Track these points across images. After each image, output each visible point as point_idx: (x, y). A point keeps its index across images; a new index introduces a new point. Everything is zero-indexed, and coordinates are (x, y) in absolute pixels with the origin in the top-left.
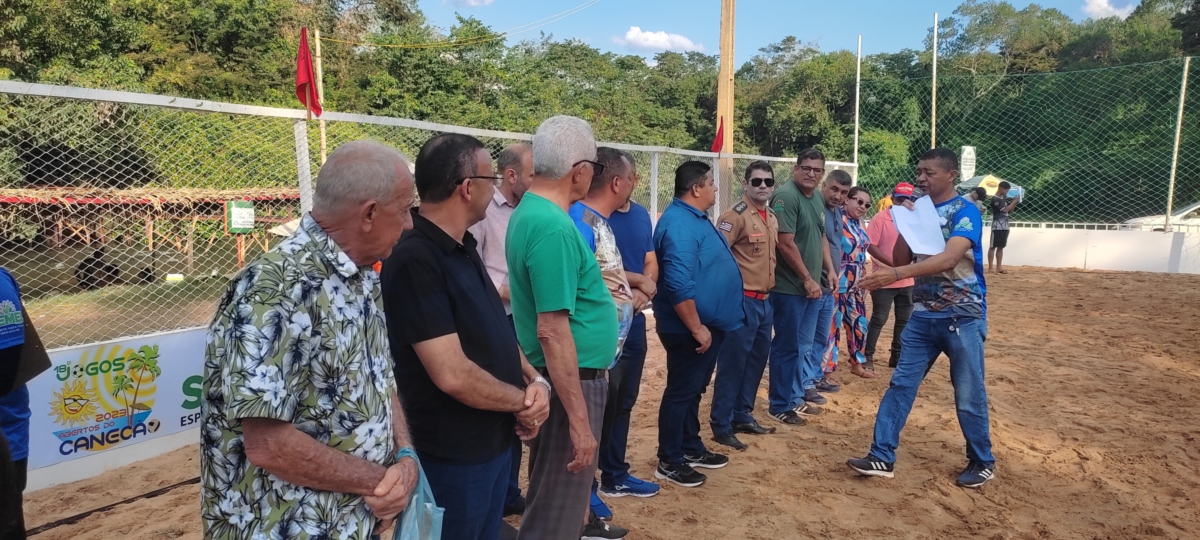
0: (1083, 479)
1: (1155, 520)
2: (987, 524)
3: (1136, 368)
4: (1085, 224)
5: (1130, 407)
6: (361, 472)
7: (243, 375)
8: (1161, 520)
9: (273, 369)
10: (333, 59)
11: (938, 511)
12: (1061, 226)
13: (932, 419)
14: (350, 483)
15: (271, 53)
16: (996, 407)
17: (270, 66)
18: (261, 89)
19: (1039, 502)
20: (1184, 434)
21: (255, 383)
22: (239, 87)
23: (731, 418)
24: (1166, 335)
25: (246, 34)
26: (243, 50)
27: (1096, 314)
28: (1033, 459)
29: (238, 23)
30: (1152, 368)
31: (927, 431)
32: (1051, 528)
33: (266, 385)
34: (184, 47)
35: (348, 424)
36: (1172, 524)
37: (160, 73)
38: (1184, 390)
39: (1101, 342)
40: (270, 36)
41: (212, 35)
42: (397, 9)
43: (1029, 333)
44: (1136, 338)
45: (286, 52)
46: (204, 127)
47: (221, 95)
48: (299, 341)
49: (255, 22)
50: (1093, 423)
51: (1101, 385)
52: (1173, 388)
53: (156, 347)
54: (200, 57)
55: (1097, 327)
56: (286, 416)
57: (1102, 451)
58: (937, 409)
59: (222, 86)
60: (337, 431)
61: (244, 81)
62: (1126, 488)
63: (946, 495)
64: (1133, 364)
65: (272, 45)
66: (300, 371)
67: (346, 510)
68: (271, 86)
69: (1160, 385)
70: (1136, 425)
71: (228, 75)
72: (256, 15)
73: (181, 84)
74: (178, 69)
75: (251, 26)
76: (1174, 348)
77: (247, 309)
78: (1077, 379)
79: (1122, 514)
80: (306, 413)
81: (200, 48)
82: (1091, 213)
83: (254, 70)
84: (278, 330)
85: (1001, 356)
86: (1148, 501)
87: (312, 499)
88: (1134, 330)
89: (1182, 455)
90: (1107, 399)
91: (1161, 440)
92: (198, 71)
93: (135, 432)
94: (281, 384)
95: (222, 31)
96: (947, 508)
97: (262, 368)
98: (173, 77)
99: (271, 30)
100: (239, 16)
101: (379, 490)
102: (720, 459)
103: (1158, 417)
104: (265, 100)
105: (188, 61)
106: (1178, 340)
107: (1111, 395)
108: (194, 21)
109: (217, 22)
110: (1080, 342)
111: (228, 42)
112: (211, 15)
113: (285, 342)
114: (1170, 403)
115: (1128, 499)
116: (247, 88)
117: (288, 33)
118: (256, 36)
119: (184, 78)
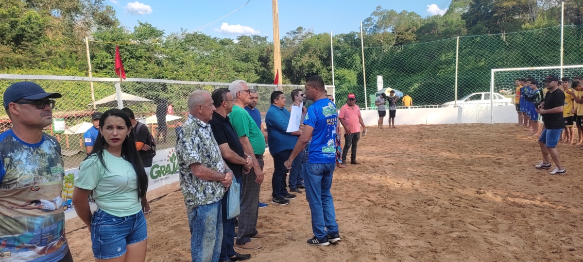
0: (413, 190)
1: (432, 197)
2: (381, 203)
3: (437, 157)
4: (425, 106)
5: (431, 169)
6: (220, 175)
7: (189, 154)
8: (434, 197)
9: (195, 152)
10: (74, 45)
11: (367, 201)
12: (416, 108)
13: (366, 178)
14: (219, 178)
15: (41, 44)
16: (387, 172)
17: (42, 50)
18: (37, 62)
19: (398, 196)
20: (447, 175)
21: (192, 155)
22: (26, 62)
23: (296, 183)
24: (450, 145)
25: (27, 35)
26: (27, 43)
27: (427, 140)
28: (397, 186)
29: (23, 30)
30: (442, 156)
31: (364, 182)
32: (400, 202)
33: (195, 155)
35: (215, 164)
36: (437, 198)
38: (451, 162)
39: (426, 150)
40: (40, 35)
41: (9, 36)
42: (106, 19)
43: (401, 148)
44: (439, 147)
45: (49, 43)
47: (16, 66)
48: (198, 144)
49: (32, 28)
50: (418, 174)
51: (423, 163)
52: (447, 162)
53: (73, 174)
54: (3, 48)
55: (426, 145)
56: (201, 162)
57: (420, 182)
58: (367, 175)
59: (16, 62)
60: (212, 166)
61: (28, 59)
62: (425, 190)
63: (369, 197)
64: (436, 156)
65: (42, 40)
66: (200, 151)
67: (217, 186)
68: (43, 61)
69: (443, 161)
70: (432, 174)
71: (19, 56)
72: (33, 25)
75: (30, 31)
76: (452, 150)
77: (184, 139)
78: (415, 162)
79: (423, 197)
80: (204, 162)
81: (3, 43)
82: (427, 102)
83: (33, 53)
84: (193, 143)
85: (391, 157)
86: (431, 193)
87: (209, 183)
88: (438, 144)
89: (445, 181)
90: (424, 167)
91: (439, 177)
92: (3, 55)
93: (68, 208)
94: (197, 155)
95: (14, 34)
96: (369, 201)
97: (192, 152)
99: (40, 32)
100: (23, 26)
101: (226, 178)
102: (293, 196)
103: (440, 171)
104: (39, 68)
106: (453, 147)
107: (426, 165)
110: (419, 150)
111: (18, 40)
112: (7, 26)
113: (195, 145)
114: (445, 166)
115: (425, 193)
116: (30, 62)
117: (50, 35)
118: (33, 36)
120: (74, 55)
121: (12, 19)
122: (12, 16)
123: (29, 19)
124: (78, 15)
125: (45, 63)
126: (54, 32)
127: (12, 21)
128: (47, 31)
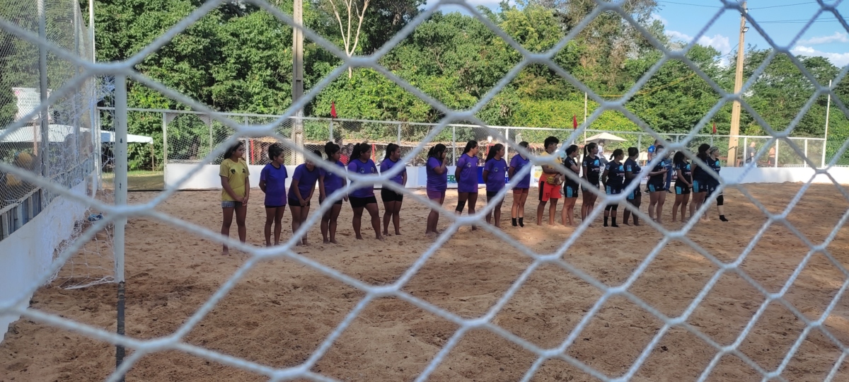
10: (607, 73)
15: (573, 73)
18: (567, 93)
22: (557, 93)
25: (562, 65)
29: (559, 61)
34: (533, 76)
37: (521, 88)
40: (573, 64)
41: (546, 67)
42: (648, 41)
45: (581, 73)
46: (540, 115)
47: (548, 97)
49: (567, 59)
54: (541, 79)
59: (549, 93)
61: (559, 90)
65: (574, 69)
68: (572, 91)
71: (551, 87)
72: (568, 55)
73: (531, 93)
74: (530, 86)
75: (565, 61)
81: (540, 74)
83: (564, 84)
92: (539, 86)
98: (527, 90)
99: (574, 61)
100: (560, 57)
104: (568, 99)
105: (534, 81)
116: (561, 93)
117: (584, 61)
118: (567, 66)
119: (532, 90)
120: (603, 86)
123: (566, 50)
124: (617, 38)
125: (574, 95)
126: (589, 59)
128: (581, 60)
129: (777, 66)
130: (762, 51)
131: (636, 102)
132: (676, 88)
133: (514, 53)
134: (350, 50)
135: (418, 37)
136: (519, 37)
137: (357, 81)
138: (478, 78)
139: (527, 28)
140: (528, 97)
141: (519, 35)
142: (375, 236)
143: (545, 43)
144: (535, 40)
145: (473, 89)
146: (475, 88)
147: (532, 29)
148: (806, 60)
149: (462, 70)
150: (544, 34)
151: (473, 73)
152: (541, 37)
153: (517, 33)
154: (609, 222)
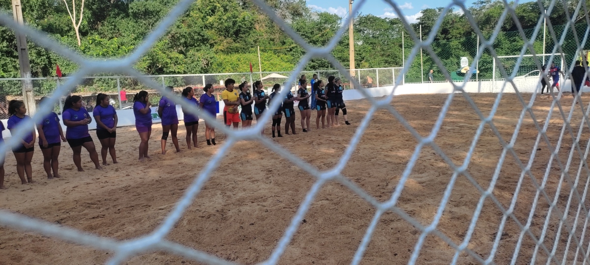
10: (273, 34)
15: (251, 35)
17: (251, 40)
18: (248, 48)
22: (241, 49)
25: (242, 29)
26: (242, 35)
29: (240, 26)
34: (223, 38)
37: (216, 47)
40: (250, 29)
41: (232, 31)
42: (296, 11)
45: (256, 34)
46: (231, 64)
47: (235, 52)
49: (245, 25)
54: (229, 40)
59: (235, 49)
61: (242, 46)
65: (251, 32)
68: (251, 47)
71: (237, 45)
72: (245, 23)
73: (223, 50)
74: (222, 45)
75: (244, 26)
81: (228, 36)
83: (246, 42)
92: (228, 45)
95: (235, 30)
98: (220, 48)
99: (251, 27)
100: (240, 24)
104: (249, 52)
105: (225, 41)
108: (226, 27)
109: (233, 27)
111: (237, 33)
112: (231, 24)
116: (244, 49)
117: (257, 26)
118: (246, 30)
119: (224, 47)
120: (271, 42)
121: (234, 20)
122: (234, 18)
123: (244, 19)
124: (277, 10)
125: (253, 49)
126: (260, 24)
127: (234, 21)
128: (255, 25)
129: (374, 25)
130: (365, 16)
131: (294, 52)
132: (317, 41)
133: (208, 22)
134: (77, 23)
135: (132, 12)
136: (210, 11)
137: (86, 47)
138: (183, 41)
139: (215, 4)
140: (221, 52)
141: (210, 9)
142: (95, 167)
143: (229, 14)
144: (222, 13)
145: (179, 49)
146: (181, 48)
147: (219, 5)
148: (390, 21)
149: (170, 35)
150: (227, 8)
151: (178, 38)
152: (226, 10)
153: (208, 8)
154: (276, 134)
